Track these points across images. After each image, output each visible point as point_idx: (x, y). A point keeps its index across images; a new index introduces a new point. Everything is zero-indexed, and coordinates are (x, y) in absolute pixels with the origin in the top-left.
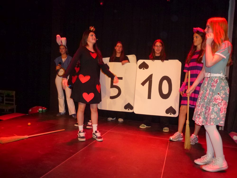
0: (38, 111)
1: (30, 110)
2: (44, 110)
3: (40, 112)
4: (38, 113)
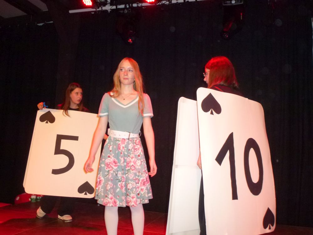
0: (30, 200)
1: (18, 198)
2: (39, 198)
3: (33, 201)
4: (30, 202)
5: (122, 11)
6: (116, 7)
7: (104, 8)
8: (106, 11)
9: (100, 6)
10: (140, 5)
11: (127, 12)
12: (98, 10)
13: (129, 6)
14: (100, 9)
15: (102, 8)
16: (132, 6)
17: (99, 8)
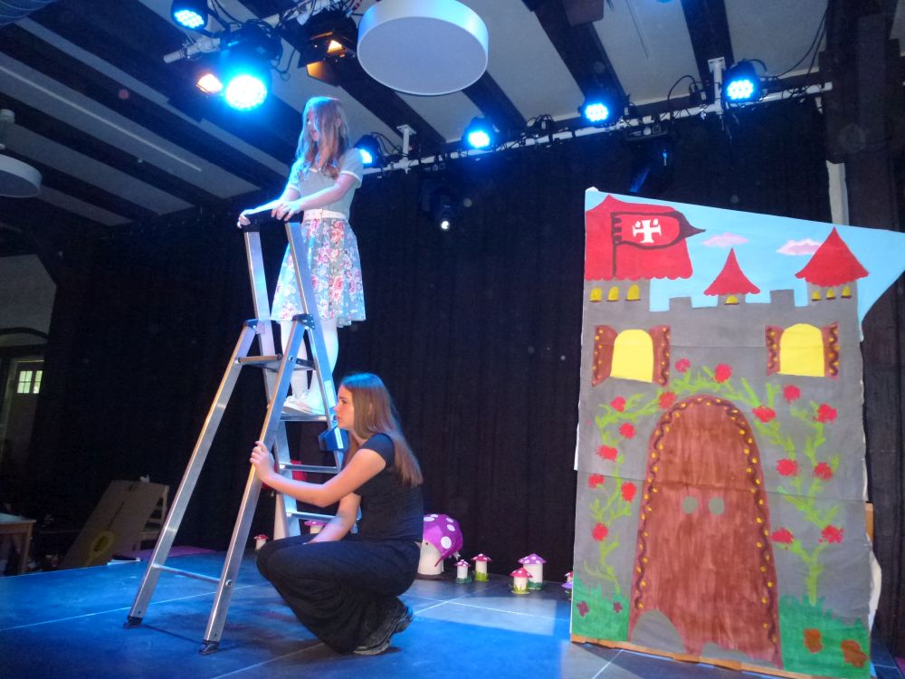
5: (428, 169)
6: (420, 162)
7: (396, 166)
8: (401, 171)
9: (389, 162)
10: (464, 154)
11: (437, 169)
12: (385, 169)
13: (444, 157)
14: (389, 168)
15: (392, 165)
16: (449, 157)
17: (386, 166)
